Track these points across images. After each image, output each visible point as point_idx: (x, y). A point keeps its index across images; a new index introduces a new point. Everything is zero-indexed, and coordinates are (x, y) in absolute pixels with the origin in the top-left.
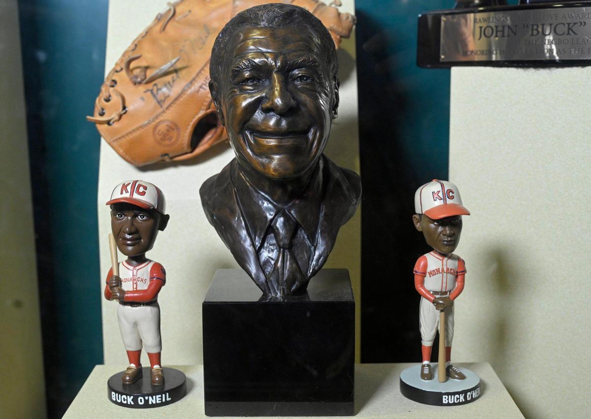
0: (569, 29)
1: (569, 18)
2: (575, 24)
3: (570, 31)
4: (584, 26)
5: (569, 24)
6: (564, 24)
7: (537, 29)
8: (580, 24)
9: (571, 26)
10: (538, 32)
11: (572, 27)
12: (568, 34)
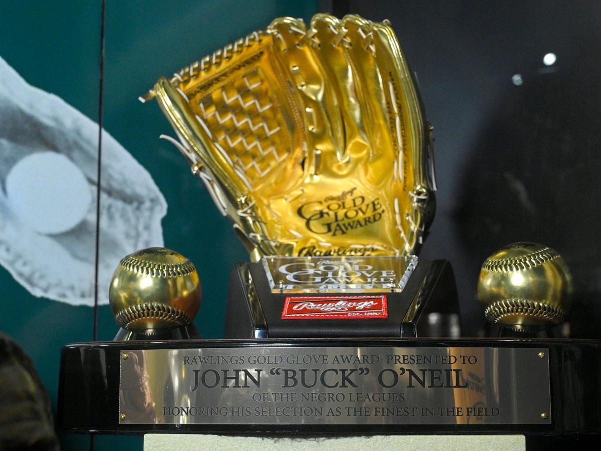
0: (345, 378)
1: (344, 362)
2: (352, 371)
3: (346, 382)
4: (365, 374)
5: (343, 371)
6: (336, 371)
7: (292, 378)
8: (360, 372)
9: (347, 373)
10: (296, 382)
11: (348, 375)
12: (344, 386)
